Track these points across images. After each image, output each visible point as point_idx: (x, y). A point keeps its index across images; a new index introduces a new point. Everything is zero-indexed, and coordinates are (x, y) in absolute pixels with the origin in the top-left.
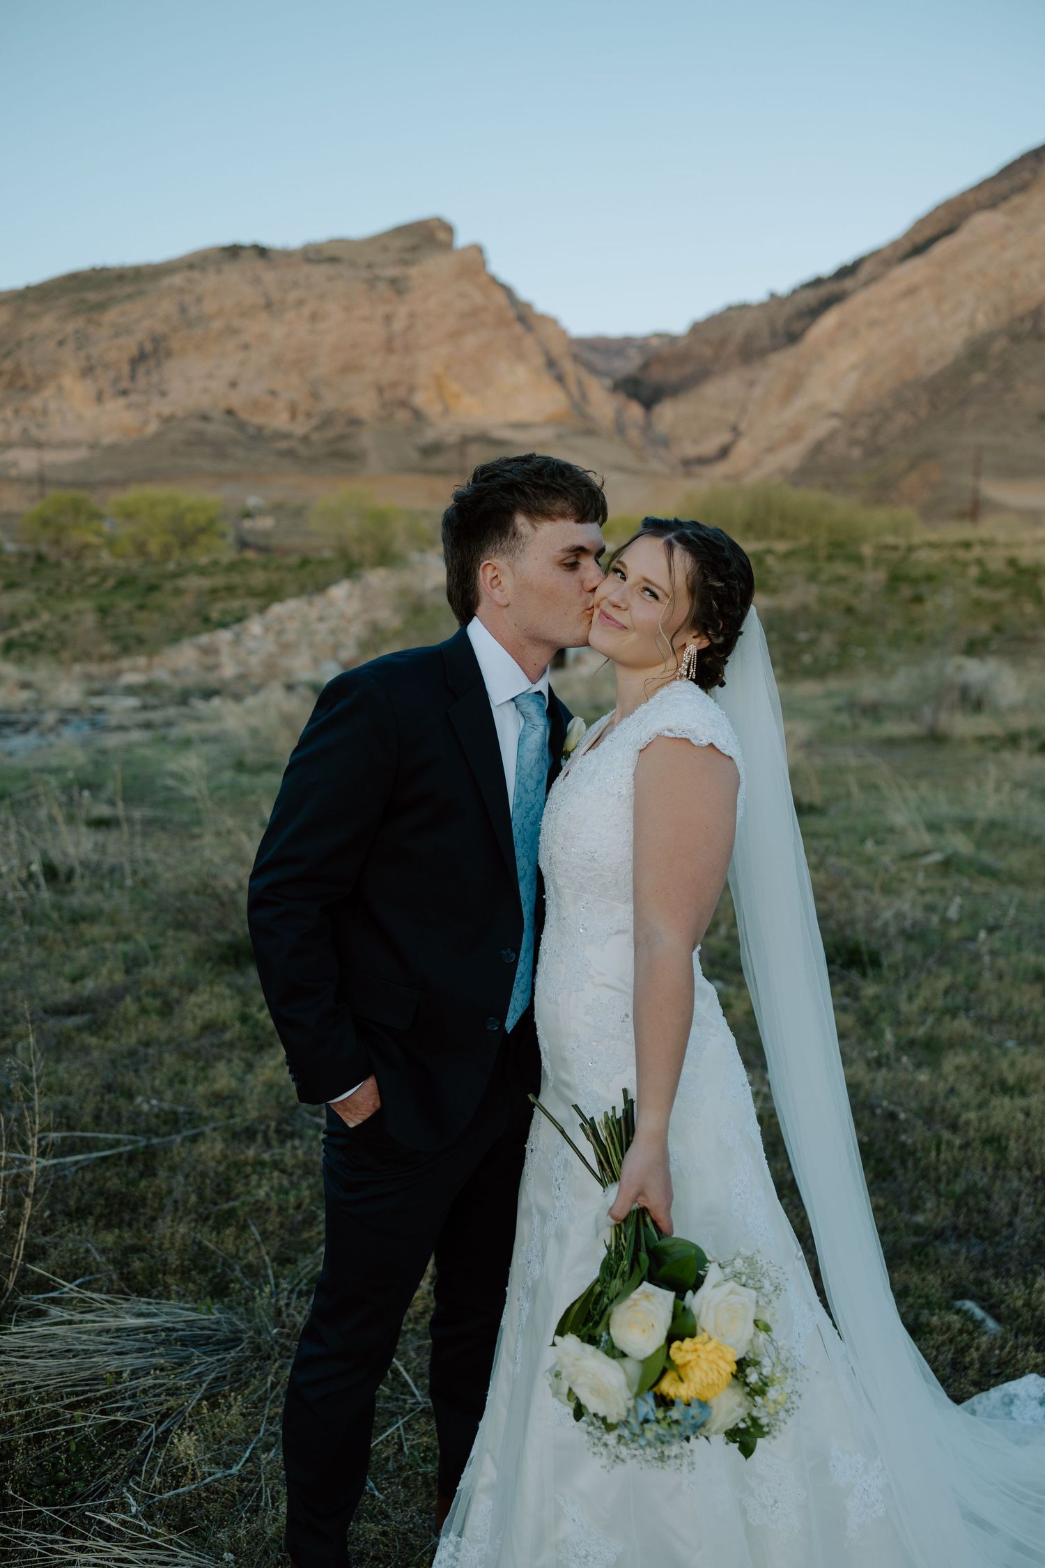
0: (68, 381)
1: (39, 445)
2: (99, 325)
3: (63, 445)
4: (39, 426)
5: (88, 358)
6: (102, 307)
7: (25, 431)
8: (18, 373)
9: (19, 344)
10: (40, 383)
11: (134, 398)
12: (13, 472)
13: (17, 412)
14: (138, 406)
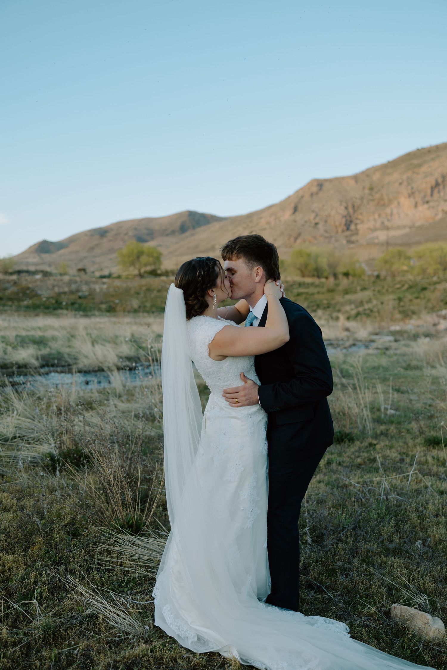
0: (402, 200)
1: (388, 229)
2: (418, 174)
3: (399, 228)
4: (388, 220)
5: (412, 188)
6: (420, 165)
7: (383, 223)
8: (382, 198)
9: (383, 187)
10: (390, 201)
11: (431, 204)
12: (376, 241)
13: (379, 216)
14: (433, 207)
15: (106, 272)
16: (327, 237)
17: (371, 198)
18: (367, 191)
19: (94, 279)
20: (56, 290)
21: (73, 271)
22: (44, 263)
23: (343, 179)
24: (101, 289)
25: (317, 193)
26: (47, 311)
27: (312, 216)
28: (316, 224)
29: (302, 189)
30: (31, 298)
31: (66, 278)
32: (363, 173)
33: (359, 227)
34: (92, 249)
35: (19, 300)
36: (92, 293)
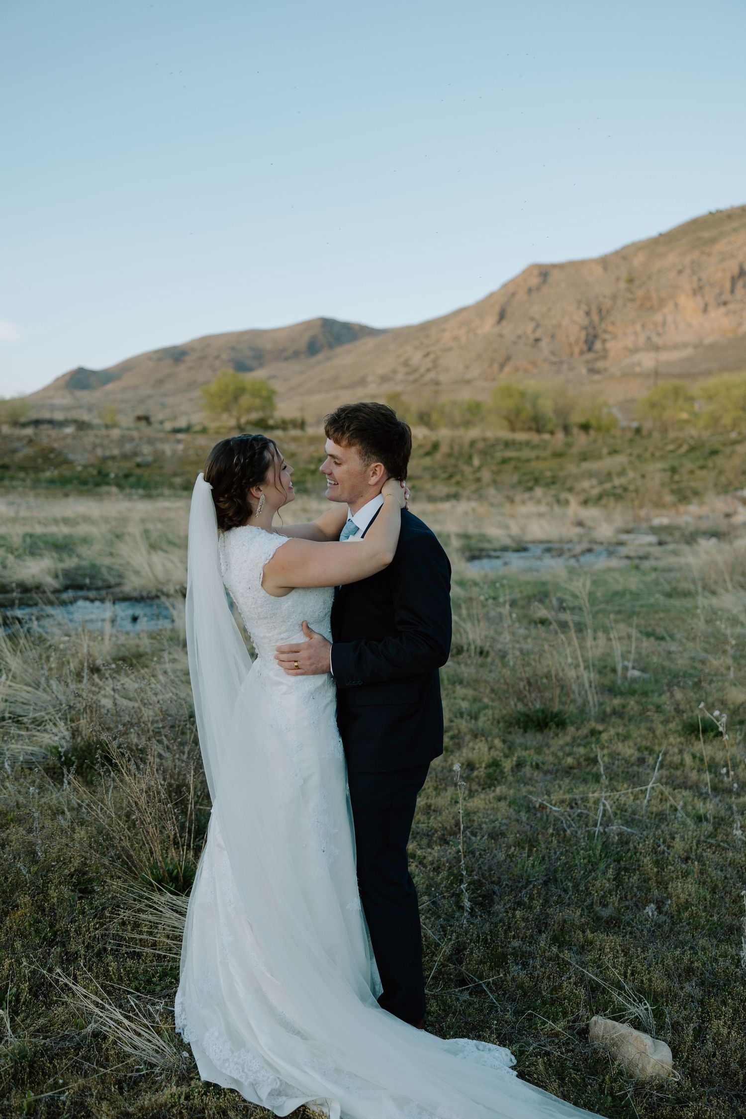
0: (683, 300)
1: (657, 348)
2: (709, 255)
3: (676, 347)
4: (659, 334)
5: (700, 280)
6: (713, 241)
7: (649, 339)
8: (647, 297)
9: (649, 278)
10: (662, 302)
11: (731, 307)
12: (638, 369)
13: (643, 326)
14: (735, 312)
15: (182, 423)
16: (554, 363)
17: (629, 296)
18: (623, 285)
19: (162, 435)
20: (99, 452)
21: (126, 421)
22: (80, 407)
23: (583, 263)
24: (174, 452)
25: (538, 289)
26: (84, 488)
27: (530, 327)
28: (537, 340)
29: (513, 281)
30: (57, 466)
31: (116, 433)
32: (616, 253)
33: (608, 345)
34: (160, 382)
35: (37, 469)
36: (159, 457)
